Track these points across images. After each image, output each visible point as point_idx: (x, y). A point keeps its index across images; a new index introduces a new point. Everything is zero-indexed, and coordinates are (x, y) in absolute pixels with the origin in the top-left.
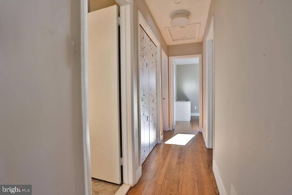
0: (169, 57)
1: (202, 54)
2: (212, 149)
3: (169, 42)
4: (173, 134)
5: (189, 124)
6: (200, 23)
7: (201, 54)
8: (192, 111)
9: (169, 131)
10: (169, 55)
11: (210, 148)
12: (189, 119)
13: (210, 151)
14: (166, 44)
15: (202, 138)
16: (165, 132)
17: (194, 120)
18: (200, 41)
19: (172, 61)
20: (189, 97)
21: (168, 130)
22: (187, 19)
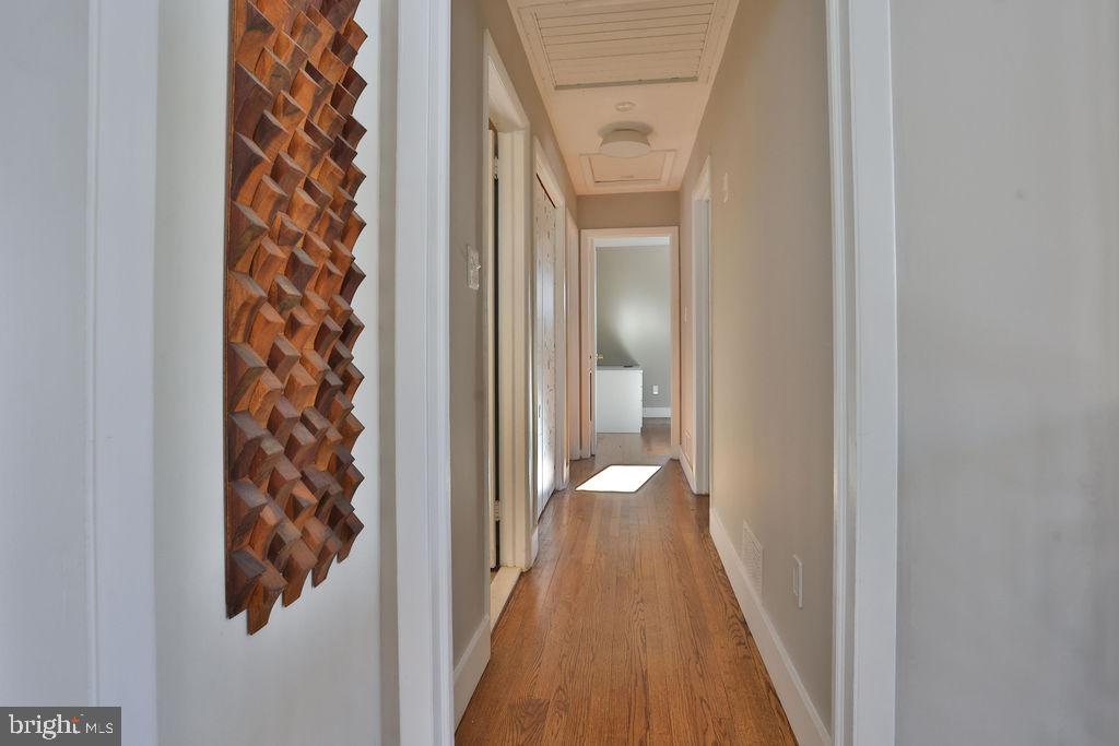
0: (582, 231)
1: (679, 226)
2: (708, 496)
3: (585, 185)
4: (592, 468)
5: (639, 440)
6: (675, 150)
7: (676, 228)
8: (648, 400)
9: (581, 459)
10: (580, 227)
11: (703, 493)
12: (637, 427)
13: (703, 500)
14: (574, 192)
15: (682, 473)
16: (572, 462)
17: (653, 431)
18: (675, 186)
19: (589, 242)
20: (635, 356)
21: (578, 458)
22: (642, 145)
